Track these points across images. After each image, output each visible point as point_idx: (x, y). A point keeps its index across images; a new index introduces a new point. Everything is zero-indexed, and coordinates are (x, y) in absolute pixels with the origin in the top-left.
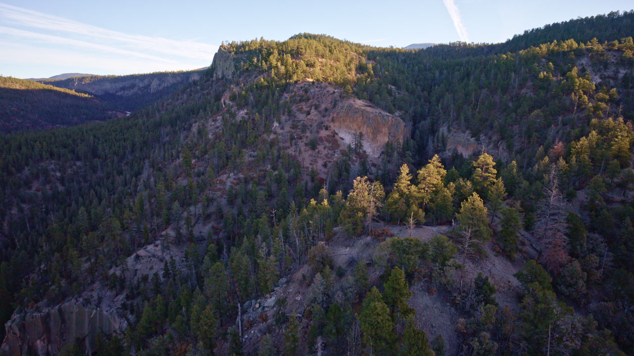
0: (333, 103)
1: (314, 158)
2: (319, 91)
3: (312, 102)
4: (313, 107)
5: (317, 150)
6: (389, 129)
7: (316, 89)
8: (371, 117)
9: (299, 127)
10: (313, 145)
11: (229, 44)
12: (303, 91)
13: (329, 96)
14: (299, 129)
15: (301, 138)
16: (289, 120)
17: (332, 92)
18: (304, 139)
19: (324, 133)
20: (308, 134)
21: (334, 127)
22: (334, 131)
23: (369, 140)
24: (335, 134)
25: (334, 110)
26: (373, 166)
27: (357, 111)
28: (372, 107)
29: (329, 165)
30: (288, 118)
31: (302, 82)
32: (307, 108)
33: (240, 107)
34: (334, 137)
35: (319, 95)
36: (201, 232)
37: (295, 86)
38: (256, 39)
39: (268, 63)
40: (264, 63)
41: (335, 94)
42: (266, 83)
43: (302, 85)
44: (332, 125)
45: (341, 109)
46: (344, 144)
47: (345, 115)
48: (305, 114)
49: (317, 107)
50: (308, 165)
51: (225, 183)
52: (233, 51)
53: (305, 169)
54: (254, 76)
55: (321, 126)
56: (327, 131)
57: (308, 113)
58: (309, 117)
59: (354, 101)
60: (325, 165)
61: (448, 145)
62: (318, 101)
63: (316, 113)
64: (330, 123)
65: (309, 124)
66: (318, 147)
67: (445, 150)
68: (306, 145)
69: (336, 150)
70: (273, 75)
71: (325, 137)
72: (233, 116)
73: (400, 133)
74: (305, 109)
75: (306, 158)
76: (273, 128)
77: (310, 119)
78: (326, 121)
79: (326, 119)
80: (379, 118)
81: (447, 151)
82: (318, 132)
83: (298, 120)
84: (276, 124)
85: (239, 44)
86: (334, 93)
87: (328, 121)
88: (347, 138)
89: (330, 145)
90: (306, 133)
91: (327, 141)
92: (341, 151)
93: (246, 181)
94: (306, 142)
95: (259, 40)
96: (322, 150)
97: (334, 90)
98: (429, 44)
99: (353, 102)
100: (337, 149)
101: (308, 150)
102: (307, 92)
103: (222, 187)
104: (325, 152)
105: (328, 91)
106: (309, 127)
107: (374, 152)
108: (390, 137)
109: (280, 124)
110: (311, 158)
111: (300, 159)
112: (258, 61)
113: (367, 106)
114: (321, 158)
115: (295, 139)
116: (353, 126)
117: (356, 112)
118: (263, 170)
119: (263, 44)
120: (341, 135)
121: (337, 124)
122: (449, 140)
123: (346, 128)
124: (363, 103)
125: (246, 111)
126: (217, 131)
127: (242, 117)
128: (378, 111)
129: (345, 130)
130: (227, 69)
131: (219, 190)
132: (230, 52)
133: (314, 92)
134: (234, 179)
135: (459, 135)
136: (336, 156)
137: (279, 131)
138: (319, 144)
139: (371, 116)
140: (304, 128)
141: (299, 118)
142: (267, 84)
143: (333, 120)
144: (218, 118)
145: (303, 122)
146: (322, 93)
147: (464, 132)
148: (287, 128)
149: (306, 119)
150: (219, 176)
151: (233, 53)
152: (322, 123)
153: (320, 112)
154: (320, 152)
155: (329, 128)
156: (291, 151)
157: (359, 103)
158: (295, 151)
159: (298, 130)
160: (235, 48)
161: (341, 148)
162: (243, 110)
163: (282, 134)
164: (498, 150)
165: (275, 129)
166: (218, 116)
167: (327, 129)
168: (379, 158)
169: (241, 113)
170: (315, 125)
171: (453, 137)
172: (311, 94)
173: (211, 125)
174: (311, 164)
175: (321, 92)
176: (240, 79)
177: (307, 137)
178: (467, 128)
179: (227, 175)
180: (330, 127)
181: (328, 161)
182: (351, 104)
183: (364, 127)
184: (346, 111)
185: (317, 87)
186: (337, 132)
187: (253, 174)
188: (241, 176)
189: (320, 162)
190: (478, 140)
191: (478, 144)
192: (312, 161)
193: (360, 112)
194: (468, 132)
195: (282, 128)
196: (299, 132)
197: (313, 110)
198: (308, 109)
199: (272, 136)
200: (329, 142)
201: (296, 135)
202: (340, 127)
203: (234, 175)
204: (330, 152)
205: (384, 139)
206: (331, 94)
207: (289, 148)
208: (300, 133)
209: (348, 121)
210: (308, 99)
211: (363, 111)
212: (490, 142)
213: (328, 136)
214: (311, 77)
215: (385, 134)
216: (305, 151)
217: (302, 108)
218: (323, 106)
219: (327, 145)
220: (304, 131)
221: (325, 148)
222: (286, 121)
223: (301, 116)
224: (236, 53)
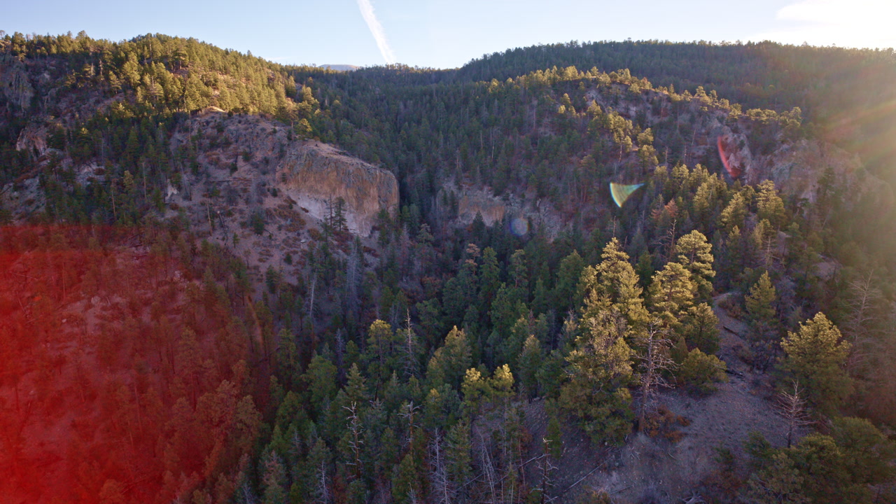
0: (277, 150)
1: (263, 248)
2: (247, 129)
3: (236, 149)
4: (240, 157)
5: (266, 234)
6: (379, 190)
7: (240, 125)
8: (351, 171)
9: (221, 194)
10: (257, 226)
11: (7, 37)
12: (213, 128)
13: (267, 137)
14: (222, 197)
15: (229, 214)
16: (197, 181)
17: (269, 130)
18: (237, 215)
19: (271, 203)
20: (241, 205)
21: (287, 190)
22: (289, 197)
23: (352, 210)
24: (292, 203)
25: (282, 162)
26: (366, 251)
27: (327, 162)
28: (347, 155)
29: (296, 258)
30: (194, 178)
31: (207, 114)
32: (227, 159)
33: (81, 160)
34: (291, 207)
35: (248, 137)
36: (42, 444)
37: (195, 120)
38: (69, 34)
39: (122, 77)
40: (113, 77)
41: (278, 135)
42: (129, 114)
43: (207, 118)
44: (282, 187)
45: (297, 159)
46: (311, 219)
47: (306, 169)
48: (228, 170)
49: (247, 158)
50: (256, 263)
51: (82, 320)
52: (22, 52)
53: (253, 271)
54: (92, 101)
55: (262, 189)
56: (277, 199)
57: (234, 168)
58: (236, 175)
59: (317, 145)
60: (288, 260)
61: (460, 208)
62: (249, 147)
63: (248, 167)
64: (278, 184)
65: (239, 188)
66: (267, 227)
67: (456, 217)
68: (243, 225)
69: (301, 231)
70: (140, 100)
71: (275, 210)
72: (69, 177)
73: (393, 195)
74: (224, 160)
75: (248, 248)
76: (167, 198)
77: (240, 179)
78: (272, 180)
79: (268, 177)
80: (363, 172)
81: (460, 217)
82: (261, 202)
83: (217, 180)
84: (171, 191)
85: (31, 38)
86: (275, 132)
87: (274, 180)
88: (314, 209)
89: (289, 222)
90: (237, 204)
91: (280, 215)
92: (309, 231)
93: (134, 310)
94: (242, 220)
95: (74, 36)
96: (276, 232)
97: (273, 127)
98: (347, 66)
99: (315, 148)
100: (302, 228)
101: (249, 235)
102: (223, 131)
103: (76, 330)
104: (282, 236)
105: (263, 130)
106: (242, 194)
107: (361, 228)
108: (381, 202)
109: (179, 188)
110: (259, 250)
111: (239, 252)
112: (97, 72)
113: (340, 154)
114: (277, 246)
115: (217, 216)
116: (321, 187)
117: (324, 164)
118: (166, 283)
119: (88, 45)
120: (303, 203)
121: (292, 186)
122: (460, 201)
123: (309, 192)
124: (331, 148)
125: (95, 167)
126: (31, 209)
127: (90, 180)
128: (356, 161)
129: (307, 194)
130: (11, 85)
131: (71, 337)
132: (15, 53)
133: (237, 131)
134: (104, 309)
135: (475, 194)
136: (303, 241)
137: (183, 203)
138: (267, 223)
139: (351, 169)
140: (232, 196)
141: (216, 178)
142: (132, 115)
143: (284, 179)
144: (27, 182)
145: (226, 184)
146: (252, 132)
147: (481, 189)
148: (197, 198)
149: (231, 179)
150: (64, 307)
151: (22, 56)
152: (264, 185)
153: (256, 166)
154: (273, 238)
155: (278, 194)
156: (215, 239)
157: (326, 149)
158: (223, 239)
159: (221, 200)
160: (24, 47)
161: (309, 226)
162: (89, 165)
163: (190, 208)
164: (539, 212)
165: (171, 199)
166: (27, 178)
167: (275, 194)
168: (370, 237)
169: (86, 170)
170: (252, 189)
171: (465, 197)
172: (232, 134)
173: (12, 199)
174: (260, 260)
175: (250, 130)
176: (60, 105)
177: (241, 212)
178: (484, 183)
179: (85, 301)
180: (279, 191)
181: (292, 252)
182: (313, 150)
183: (340, 188)
184: (307, 162)
185: (240, 122)
186: (293, 199)
187: (145, 294)
188: (117, 299)
189: (277, 256)
190: (506, 199)
191: (507, 205)
192: (260, 253)
193: (333, 164)
194: (486, 188)
195: (188, 198)
196: (223, 202)
197: (241, 163)
198: (231, 161)
199: (170, 214)
200: (285, 218)
201: (220, 209)
202: (299, 191)
203: (101, 301)
204: (290, 234)
205: (373, 207)
206: (270, 134)
207: (210, 234)
208: (225, 204)
209: (313, 179)
210: (227, 143)
211: (336, 162)
212: (523, 202)
213: (280, 206)
214: (218, 105)
215: (374, 198)
216: (244, 237)
217: (218, 159)
218: (259, 156)
219: (283, 223)
220: (232, 201)
221: (280, 228)
222: (191, 184)
223: (221, 175)
224: (28, 56)
